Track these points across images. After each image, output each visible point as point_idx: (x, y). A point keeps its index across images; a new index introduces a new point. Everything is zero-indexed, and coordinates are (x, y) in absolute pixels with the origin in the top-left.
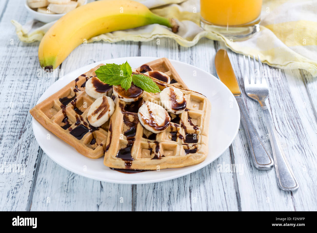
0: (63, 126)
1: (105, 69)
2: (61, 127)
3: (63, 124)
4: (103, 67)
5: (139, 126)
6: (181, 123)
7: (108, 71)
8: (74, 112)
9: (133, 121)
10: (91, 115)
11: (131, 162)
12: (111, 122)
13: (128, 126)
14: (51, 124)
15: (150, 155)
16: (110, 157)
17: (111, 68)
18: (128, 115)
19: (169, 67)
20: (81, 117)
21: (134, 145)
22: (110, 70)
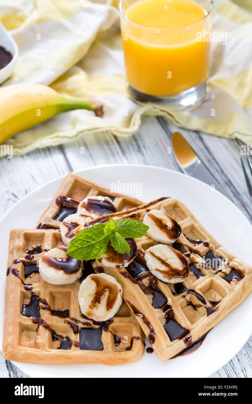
0: (59, 346)
1: (79, 242)
2: (58, 348)
3: (57, 343)
4: (74, 241)
5: (161, 286)
6: (187, 249)
7: (82, 242)
8: (56, 318)
9: (150, 284)
10: (90, 309)
11: (190, 335)
12: (129, 303)
13: (149, 294)
14: (49, 355)
15: (195, 311)
16: (165, 347)
17: (84, 236)
18: (142, 281)
19: (89, 183)
20: (73, 319)
21: (174, 313)
22: (84, 239)
